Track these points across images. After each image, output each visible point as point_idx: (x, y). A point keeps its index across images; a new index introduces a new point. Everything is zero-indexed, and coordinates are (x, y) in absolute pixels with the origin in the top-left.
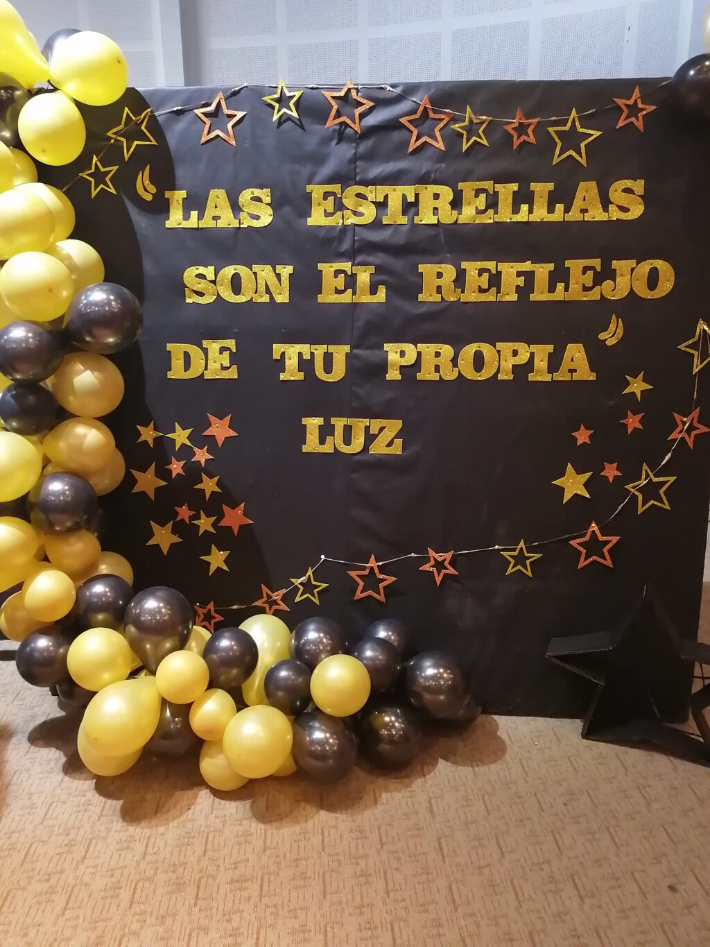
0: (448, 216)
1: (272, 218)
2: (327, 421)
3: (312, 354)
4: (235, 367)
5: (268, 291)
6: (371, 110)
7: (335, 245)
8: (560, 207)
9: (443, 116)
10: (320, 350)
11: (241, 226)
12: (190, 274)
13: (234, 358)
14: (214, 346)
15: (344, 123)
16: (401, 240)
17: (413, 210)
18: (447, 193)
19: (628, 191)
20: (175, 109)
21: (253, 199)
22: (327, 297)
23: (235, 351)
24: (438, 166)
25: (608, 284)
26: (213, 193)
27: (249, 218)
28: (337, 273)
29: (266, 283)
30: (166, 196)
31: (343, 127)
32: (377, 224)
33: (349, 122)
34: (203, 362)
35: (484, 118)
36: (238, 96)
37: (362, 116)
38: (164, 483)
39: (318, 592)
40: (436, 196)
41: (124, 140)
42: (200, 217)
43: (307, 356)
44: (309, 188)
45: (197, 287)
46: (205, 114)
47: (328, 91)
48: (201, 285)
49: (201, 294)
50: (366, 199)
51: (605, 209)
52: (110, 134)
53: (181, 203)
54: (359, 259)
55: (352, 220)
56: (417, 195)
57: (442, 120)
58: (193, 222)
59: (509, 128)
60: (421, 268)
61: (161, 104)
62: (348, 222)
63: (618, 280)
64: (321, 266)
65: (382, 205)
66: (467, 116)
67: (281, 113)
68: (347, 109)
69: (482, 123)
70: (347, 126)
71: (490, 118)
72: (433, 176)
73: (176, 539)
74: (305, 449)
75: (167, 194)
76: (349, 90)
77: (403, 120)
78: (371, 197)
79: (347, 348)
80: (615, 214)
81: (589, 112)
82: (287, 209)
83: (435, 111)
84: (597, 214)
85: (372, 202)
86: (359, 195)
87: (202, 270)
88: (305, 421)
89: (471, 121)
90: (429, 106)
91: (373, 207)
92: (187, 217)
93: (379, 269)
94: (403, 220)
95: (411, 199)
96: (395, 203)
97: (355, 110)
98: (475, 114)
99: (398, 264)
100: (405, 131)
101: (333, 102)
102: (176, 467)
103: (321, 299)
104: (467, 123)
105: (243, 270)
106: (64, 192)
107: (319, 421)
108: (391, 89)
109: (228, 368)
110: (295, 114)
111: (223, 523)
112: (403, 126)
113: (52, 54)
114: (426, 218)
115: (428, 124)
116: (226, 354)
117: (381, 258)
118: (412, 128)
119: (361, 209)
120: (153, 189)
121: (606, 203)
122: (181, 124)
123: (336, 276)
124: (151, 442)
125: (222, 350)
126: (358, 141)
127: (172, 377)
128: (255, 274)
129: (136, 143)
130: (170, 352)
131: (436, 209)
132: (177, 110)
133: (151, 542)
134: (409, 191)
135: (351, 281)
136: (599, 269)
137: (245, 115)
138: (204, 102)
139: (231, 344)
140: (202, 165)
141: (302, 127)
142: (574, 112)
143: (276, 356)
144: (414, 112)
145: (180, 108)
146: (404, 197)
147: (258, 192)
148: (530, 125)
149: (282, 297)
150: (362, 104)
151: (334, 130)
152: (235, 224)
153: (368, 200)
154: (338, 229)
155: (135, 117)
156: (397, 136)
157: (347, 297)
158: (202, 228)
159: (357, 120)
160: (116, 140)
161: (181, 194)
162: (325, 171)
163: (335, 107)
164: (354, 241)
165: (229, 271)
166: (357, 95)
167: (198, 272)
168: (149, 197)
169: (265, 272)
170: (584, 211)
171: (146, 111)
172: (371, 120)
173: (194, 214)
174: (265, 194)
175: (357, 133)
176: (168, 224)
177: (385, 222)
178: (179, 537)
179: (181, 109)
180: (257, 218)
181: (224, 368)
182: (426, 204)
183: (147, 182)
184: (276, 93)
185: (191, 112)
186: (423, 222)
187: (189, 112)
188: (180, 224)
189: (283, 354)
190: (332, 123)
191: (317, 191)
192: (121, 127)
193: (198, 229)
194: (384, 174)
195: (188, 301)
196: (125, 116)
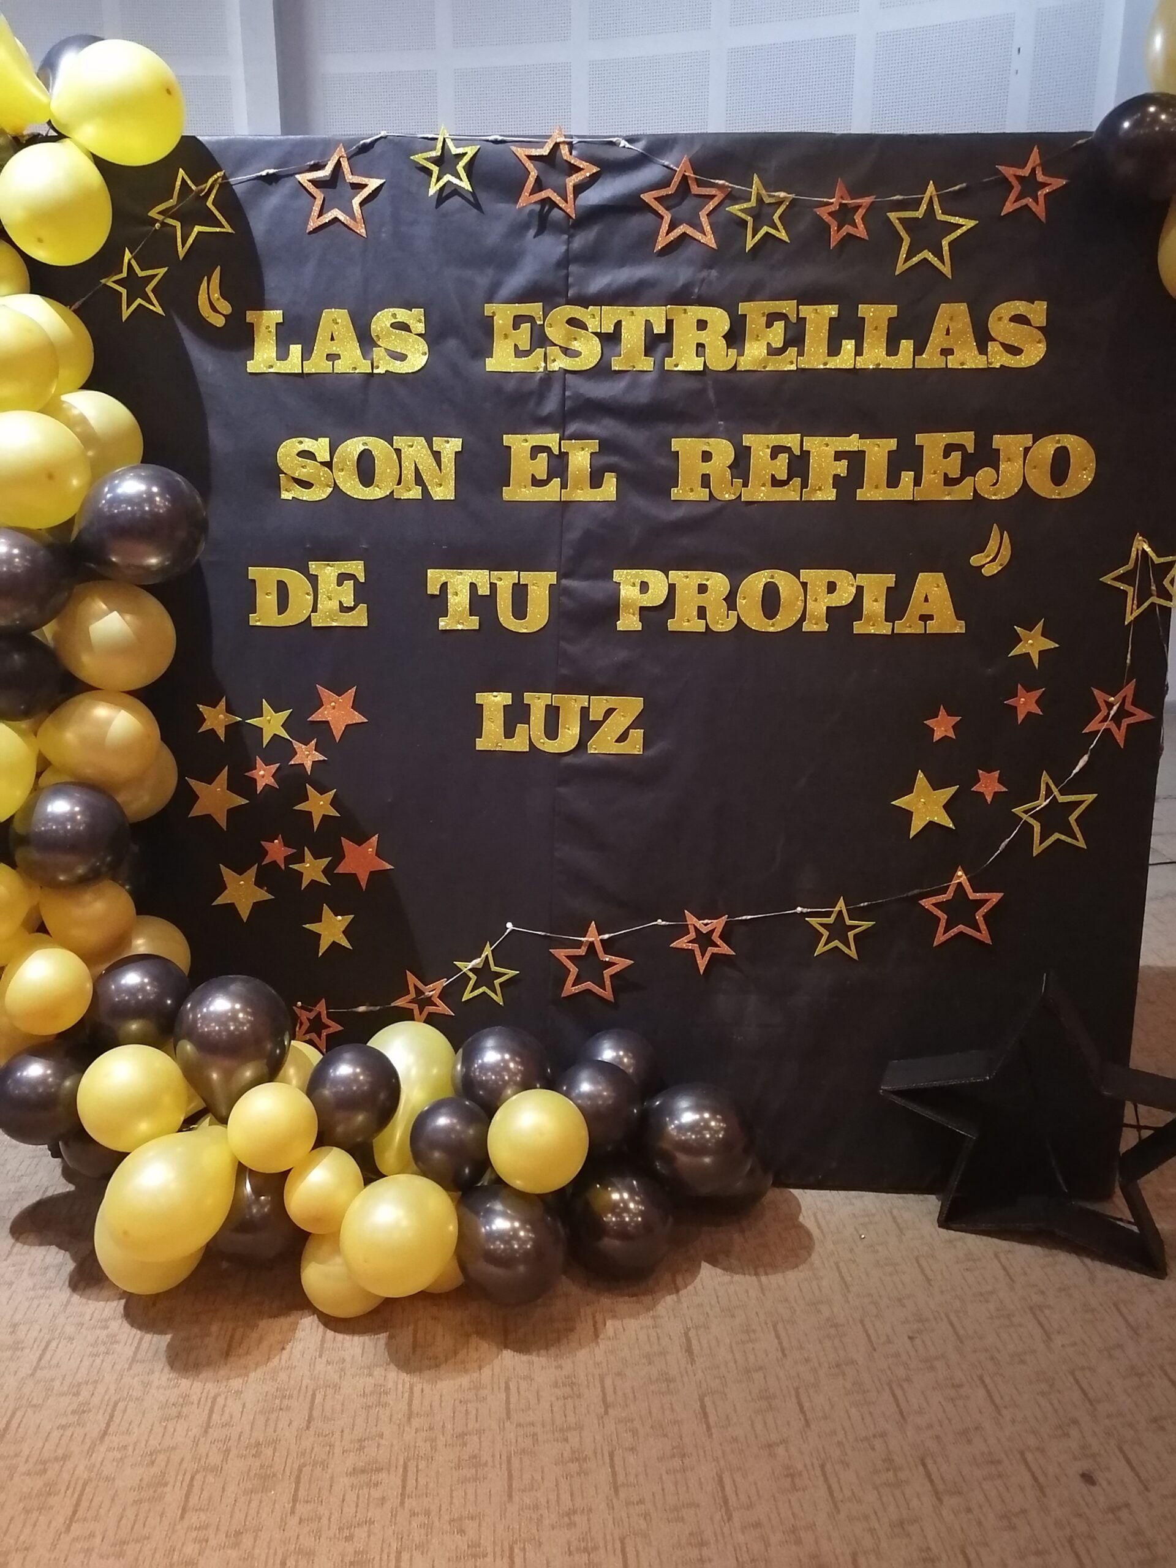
0: (720, 358)
1: (427, 356)
2: (518, 698)
3: (493, 586)
4: (363, 607)
5: (419, 480)
6: (593, 179)
7: (532, 404)
8: (907, 346)
9: (712, 191)
10: (506, 580)
11: (375, 371)
12: (288, 451)
13: (361, 593)
14: (327, 572)
15: (548, 200)
16: (642, 396)
17: (662, 348)
18: (719, 319)
19: (1020, 319)
20: (264, 173)
21: (393, 325)
22: (519, 492)
23: (362, 580)
24: (704, 274)
25: (985, 474)
26: (328, 315)
27: (388, 358)
28: (536, 450)
29: (416, 468)
30: (248, 320)
31: (547, 208)
32: (602, 371)
33: (557, 199)
34: (310, 598)
35: (782, 194)
36: (369, 153)
37: (579, 189)
38: (244, 801)
39: (501, 984)
40: (702, 325)
41: (178, 225)
42: (306, 355)
43: (483, 591)
44: (489, 309)
45: (302, 473)
46: (315, 183)
47: (521, 147)
48: (306, 470)
49: (306, 485)
50: (584, 327)
51: (982, 349)
52: (153, 213)
53: (273, 330)
54: (572, 428)
55: (560, 363)
56: (669, 323)
57: (712, 197)
58: (294, 362)
59: (823, 213)
60: (676, 444)
61: (241, 163)
62: (555, 366)
63: (1002, 467)
64: (508, 440)
65: (611, 339)
66: (754, 192)
67: (441, 183)
68: (553, 178)
69: (780, 203)
70: (554, 205)
71: (792, 196)
72: (696, 290)
73: (264, 895)
74: (481, 744)
75: (251, 316)
76: (557, 145)
77: (647, 197)
78: (593, 325)
79: (551, 577)
80: (998, 358)
81: (957, 188)
82: (452, 343)
83: (700, 184)
84: (967, 358)
85: (595, 334)
86: (572, 322)
87: (308, 444)
88: (481, 698)
89: (760, 200)
90: (690, 174)
91: (596, 341)
92: (282, 355)
93: (606, 446)
94: (647, 364)
95: (659, 329)
96: (633, 337)
97: (568, 180)
98: (766, 186)
99: (635, 436)
100: (650, 217)
101: (529, 165)
102: (264, 775)
103: (508, 494)
104: (753, 203)
105: (377, 445)
106: (75, 311)
107: (503, 698)
108: (628, 145)
109: (351, 609)
110: (465, 185)
111: (340, 870)
112: (647, 207)
113: (54, 78)
114: (685, 360)
115: (688, 204)
116: (349, 584)
117: (609, 427)
118: (661, 210)
119: (576, 345)
120: (225, 307)
121: (983, 339)
122: (274, 199)
123: (533, 457)
124: (221, 733)
125: (342, 578)
126: (572, 231)
127: (258, 624)
128: (398, 451)
129: (197, 229)
130: (254, 581)
131: (700, 346)
132: (268, 174)
133: (220, 901)
134: (657, 316)
135: (559, 466)
136: (971, 449)
137: (382, 185)
138: (312, 163)
139: (357, 567)
140: (310, 268)
141: (477, 205)
142: (931, 188)
143: (433, 589)
144: (665, 183)
145: (271, 171)
146: (648, 325)
147: (402, 315)
148: (859, 207)
149: (444, 491)
150: (578, 169)
151: (531, 212)
152: (365, 367)
153: (587, 330)
154: (538, 377)
155: (196, 186)
156: (636, 223)
157: (552, 492)
158: (309, 374)
159: (570, 196)
160: (163, 224)
161: (274, 316)
162: (517, 280)
163: (534, 174)
164: (564, 398)
165: (354, 446)
166: (571, 154)
167: (301, 447)
168: (219, 321)
169: (414, 448)
170: (947, 352)
171: (215, 176)
172: (594, 196)
173: (296, 350)
174: (415, 318)
175: (571, 217)
176: (252, 367)
177: (615, 368)
178: (267, 891)
179: (274, 174)
180: (402, 357)
181: (344, 609)
182: (685, 337)
183: (216, 295)
184: (434, 149)
185: (292, 178)
186: (680, 368)
187: (286, 179)
188: (271, 367)
189: (444, 586)
190: (527, 200)
191: (502, 314)
192: (172, 202)
193: (302, 375)
194: (614, 286)
195: (286, 495)
196: (178, 183)
